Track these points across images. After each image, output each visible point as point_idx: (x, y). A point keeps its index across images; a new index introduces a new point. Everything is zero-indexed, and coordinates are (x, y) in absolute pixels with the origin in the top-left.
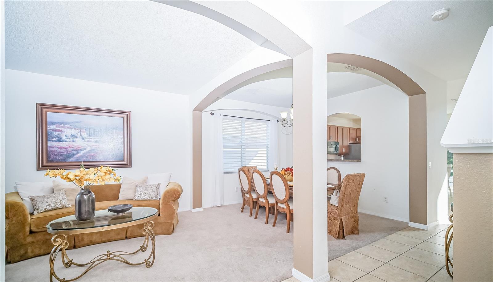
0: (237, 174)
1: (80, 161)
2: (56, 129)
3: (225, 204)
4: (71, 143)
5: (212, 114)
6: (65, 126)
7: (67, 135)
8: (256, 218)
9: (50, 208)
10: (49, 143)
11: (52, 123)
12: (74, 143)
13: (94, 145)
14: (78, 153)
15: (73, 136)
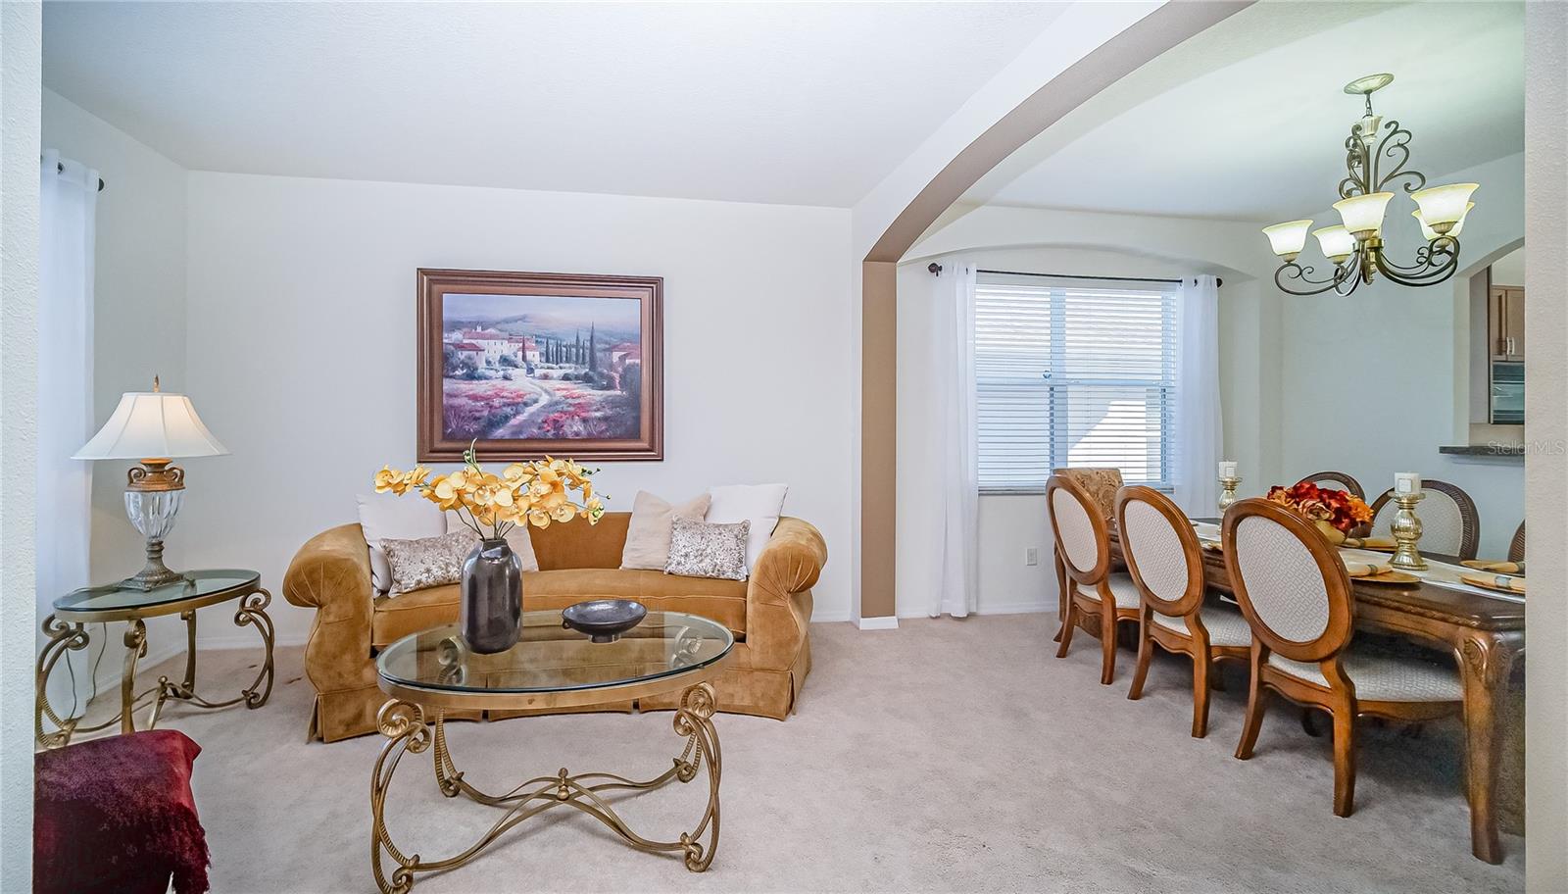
0: (1044, 499)
1: (521, 437)
2: (465, 341)
3: (985, 610)
4: (500, 383)
5: (935, 269)
6: (486, 331)
7: (490, 359)
8: (1136, 694)
9: (431, 581)
10: (448, 385)
11: (456, 326)
12: (508, 382)
13: (558, 390)
14: (517, 413)
15: (505, 361)
